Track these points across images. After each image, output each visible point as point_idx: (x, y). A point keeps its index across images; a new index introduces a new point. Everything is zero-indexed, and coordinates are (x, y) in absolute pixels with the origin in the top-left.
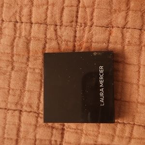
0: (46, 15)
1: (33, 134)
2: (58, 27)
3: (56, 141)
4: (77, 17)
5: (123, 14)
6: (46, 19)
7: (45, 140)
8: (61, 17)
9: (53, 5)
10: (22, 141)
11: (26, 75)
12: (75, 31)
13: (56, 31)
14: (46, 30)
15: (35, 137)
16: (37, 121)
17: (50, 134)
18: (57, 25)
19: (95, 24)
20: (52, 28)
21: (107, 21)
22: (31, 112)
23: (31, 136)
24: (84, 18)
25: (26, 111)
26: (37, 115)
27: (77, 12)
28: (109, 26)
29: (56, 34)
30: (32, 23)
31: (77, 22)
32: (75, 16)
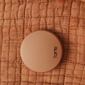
0: (10, 15)
1: (7, 72)
2: (16, 20)
3: (18, 75)
4: (24, 14)
5: (45, 10)
6: (10, 17)
7: (13, 74)
8: (17, 15)
9: (14, 10)
10: (2, 76)
11: (2, 44)
12: (24, 21)
13: (15, 22)
14: (11, 22)
15: (8, 73)
16: (8, 65)
17: (14, 71)
18: (15, 19)
19: (33, 17)
20: (13, 21)
21: (38, 15)
22: (5, 61)
23: (6, 73)
24: (28, 14)
25: (3, 61)
26: (8, 63)
27: (25, 12)
28: (39, 17)
29: (15, 23)
30: (4, 20)
31: (24, 17)
32: (23, 14)
